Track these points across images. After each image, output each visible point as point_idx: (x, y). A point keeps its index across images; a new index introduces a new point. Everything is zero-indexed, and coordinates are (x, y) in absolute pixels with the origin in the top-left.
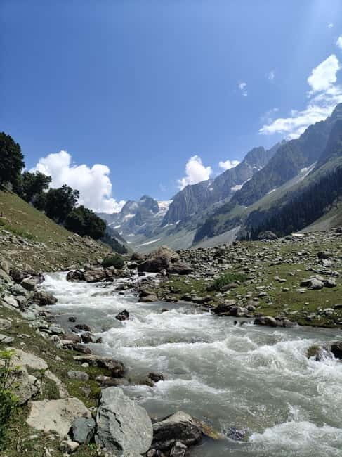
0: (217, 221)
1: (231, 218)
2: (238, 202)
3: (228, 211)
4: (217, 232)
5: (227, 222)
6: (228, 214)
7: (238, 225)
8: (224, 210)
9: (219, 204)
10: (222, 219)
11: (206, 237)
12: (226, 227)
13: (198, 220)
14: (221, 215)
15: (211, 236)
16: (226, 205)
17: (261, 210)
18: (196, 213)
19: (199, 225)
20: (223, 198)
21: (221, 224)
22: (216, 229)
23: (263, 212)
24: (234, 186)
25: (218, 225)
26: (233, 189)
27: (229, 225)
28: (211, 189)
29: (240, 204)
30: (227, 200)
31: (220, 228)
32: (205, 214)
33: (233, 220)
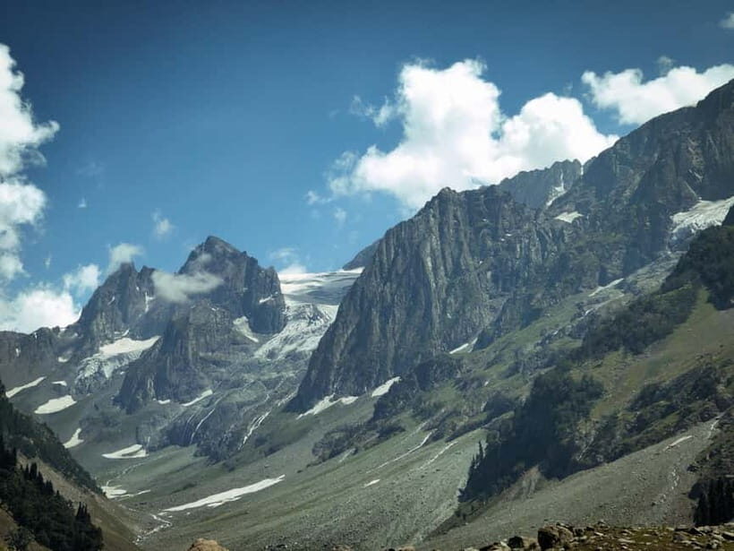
0: (592, 391)
1: (668, 376)
2: (704, 293)
3: (657, 336)
4: (594, 449)
5: (647, 398)
6: (650, 355)
7: (705, 417)
8: (632, 330)
9: (608, 297)
11: (534, 473)
12: (641, 424)
13: (494, 382)
14: (613, 358)
15: (560, 468)
16: (643, 305)
18: (481, 344)
19: (497, 406)
21: (615, 404)
22: (586, 429)
24: (686, 204)
25: (599, 411)
26: (682, 219)
27: (655, 415)
28: (567, 218)
31: (607, 429)
32: (530, 348)
33: (678, 385)
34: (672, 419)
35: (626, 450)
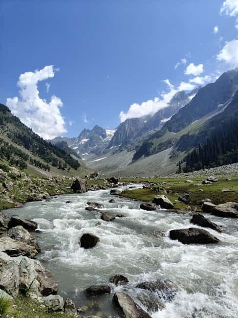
0: (152, 144)
1: (163, 142)
2: (168, 130)
3: (161, 136)
4: (153, 152)
5: (160, 144)
6: (160, 139)
7: (170, 147)
8: (157, 135)
9: (152, 132)
10: (156, 142)
11: (143, 156)
12: (160, 148)
13: (136, 144)
14: (155, 139)
15: (148, 155)
16: (158, 132)
17: (190, 134)
18: (134, 139)
19: (137, 147)
20: (155, 127)
21: (156, 145)
22: (151, 149)
23: (193, 136)
24: (162, 119)
25: (153, 147)
26: (162, 121)
27: (162, 147)
28: (145, 122)
29: (170, 131)
30: (158, 129)
31: (155, 149)
32: (141, 139)
33: (165, 143)
34: (165, 147)
35: (158, 152)
